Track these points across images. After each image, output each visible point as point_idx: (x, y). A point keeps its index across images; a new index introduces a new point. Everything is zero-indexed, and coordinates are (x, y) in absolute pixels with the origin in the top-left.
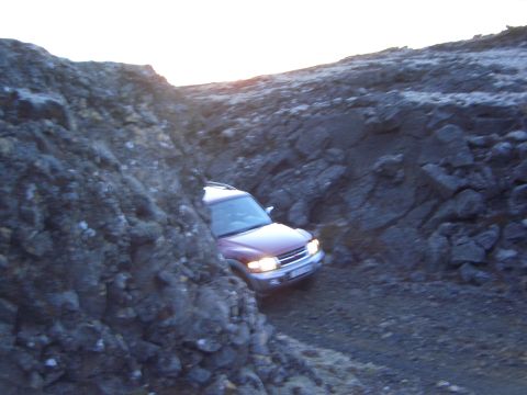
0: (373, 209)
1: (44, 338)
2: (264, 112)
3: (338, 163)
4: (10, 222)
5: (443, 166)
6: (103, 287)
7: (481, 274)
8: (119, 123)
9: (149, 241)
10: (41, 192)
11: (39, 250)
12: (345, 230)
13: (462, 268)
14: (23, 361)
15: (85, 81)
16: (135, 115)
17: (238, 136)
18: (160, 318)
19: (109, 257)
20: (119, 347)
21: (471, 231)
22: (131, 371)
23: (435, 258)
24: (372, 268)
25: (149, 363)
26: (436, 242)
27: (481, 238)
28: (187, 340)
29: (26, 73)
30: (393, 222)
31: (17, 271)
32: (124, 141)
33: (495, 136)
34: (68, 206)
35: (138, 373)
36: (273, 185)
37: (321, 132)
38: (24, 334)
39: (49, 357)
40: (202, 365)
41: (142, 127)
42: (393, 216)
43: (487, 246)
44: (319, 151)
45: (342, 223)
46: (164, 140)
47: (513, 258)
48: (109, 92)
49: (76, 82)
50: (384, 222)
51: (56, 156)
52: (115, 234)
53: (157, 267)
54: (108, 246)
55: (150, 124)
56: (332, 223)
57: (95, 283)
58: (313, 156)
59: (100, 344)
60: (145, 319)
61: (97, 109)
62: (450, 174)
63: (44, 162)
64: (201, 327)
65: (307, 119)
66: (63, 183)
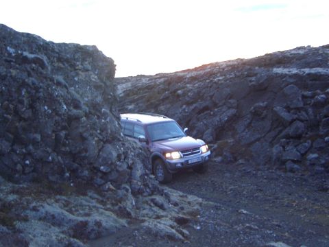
0: (249, 133)
1: (24, 150)
2: (201, 81)
3: (233, 108)
4: (14, 102)
5: (285, 108)
6: (54, 135)
7: (296, 166)
8: (73, 69)
9: (77, 118)
10: (28, 92)
11: (26, 116)
12: (232, 144)
13: (287, 163)
14: (14, 158)
15: (57, 51)
16: (80, 66)
17: (184, 94)
18: (80, 152)
19: (57, 122)
20: (59, 161)
21: (296, 144)
22: (64, 173)
23: (274, 158)
24: (242, 164)
25: (73, 171)
26: (276, 150)
27: (300, 147)
28: (95, 165)
29: (30, 46)
30: (258, 140)
31: (17, 124)
32: (74, 77)
33: (318, 91)
34: (39, 98)
35: (68, 174)
36: (198, 120)
37: (227, 91)
38: (15, 147)
39: (26, 160)
40: (101, 178)
41: (82, 71)
42: (258, 136)
43: (303, 152)
44: (224, 101)
45: (231, 141)
46: (94, 78)
47: (316, 158)
48: (68, 56)
49: (53, 51)
50: (253, 139)
51: (36, 78)
52: (60, 113)
53: (81, 130)
54: (57, 118)
55: (87, 70)
56: (225, 141)
57: (50, 133)
58: (220, 104)
59: (50, 158)
60: (74, 152)
61: (62, 62)
62: (289, 112)
63: (29, 81)
64: (102, 161)
65: (222, 84)
66: (37, 89)
